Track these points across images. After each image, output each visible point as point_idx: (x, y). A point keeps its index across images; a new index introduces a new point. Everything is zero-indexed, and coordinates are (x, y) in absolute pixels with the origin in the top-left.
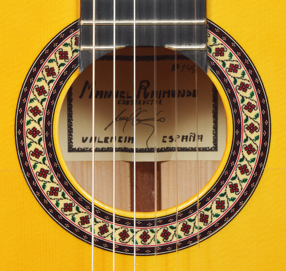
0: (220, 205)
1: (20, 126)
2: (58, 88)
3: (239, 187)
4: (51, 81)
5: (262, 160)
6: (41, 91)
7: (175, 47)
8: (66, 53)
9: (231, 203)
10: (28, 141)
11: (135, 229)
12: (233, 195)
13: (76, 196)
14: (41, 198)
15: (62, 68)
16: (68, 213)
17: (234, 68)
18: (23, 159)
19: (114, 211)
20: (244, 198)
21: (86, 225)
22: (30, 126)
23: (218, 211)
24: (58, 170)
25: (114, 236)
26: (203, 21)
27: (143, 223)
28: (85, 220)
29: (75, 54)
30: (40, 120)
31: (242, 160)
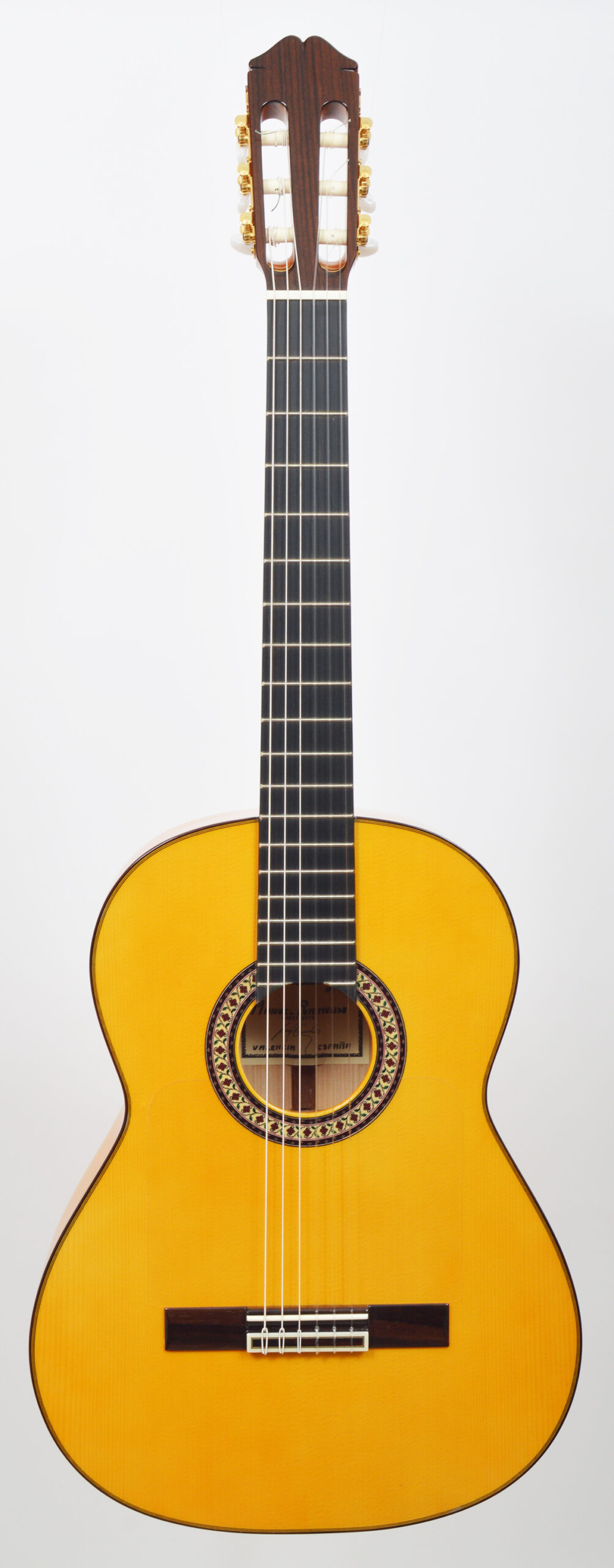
0: (367, 1107)
1: (209, 1045)
2: (239, 1015)
3: (382, 1093)
4: (234, 1010)
5: (400, 1071)
6: (226, 1017)
7: (331, 983)
8: (246, 988)
9: (376, 1105)
10: (215, 1057)
11: (300, 1126)
12: (377, 1099)
13: (253, 1100)
14: (226, 1102)
15: (242, 1000)
16: (246, 1113)
17: (377, 999)
18: (212, 1071)
19: (283, 1112)
20: (386, 1101)
21: (261, 1123)
22: (217, 1046)
23: (365, 1112)
24: (239, 1080)
25: (283, 1131)
26: (354, 963)
27: (306, 1121)
28: (260, 1119)
29: (253, 988)
30: (225, 1040)
31: (384, 1071)
